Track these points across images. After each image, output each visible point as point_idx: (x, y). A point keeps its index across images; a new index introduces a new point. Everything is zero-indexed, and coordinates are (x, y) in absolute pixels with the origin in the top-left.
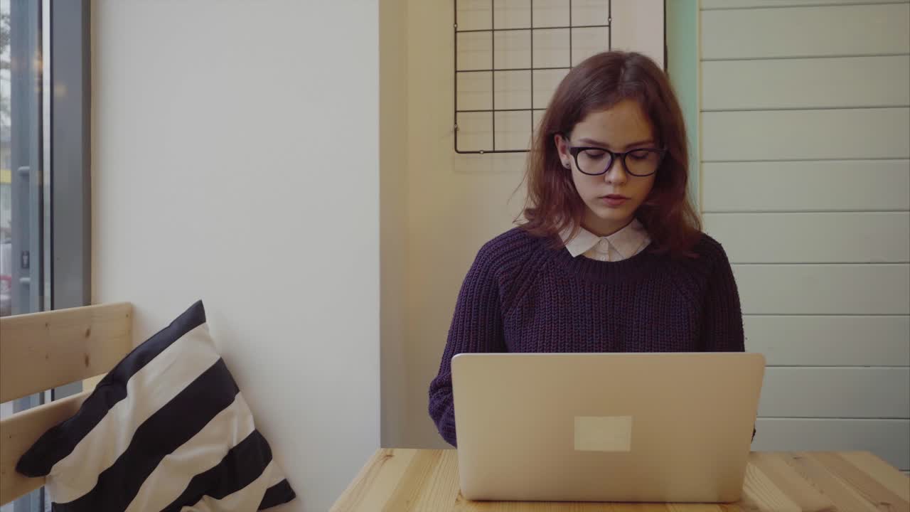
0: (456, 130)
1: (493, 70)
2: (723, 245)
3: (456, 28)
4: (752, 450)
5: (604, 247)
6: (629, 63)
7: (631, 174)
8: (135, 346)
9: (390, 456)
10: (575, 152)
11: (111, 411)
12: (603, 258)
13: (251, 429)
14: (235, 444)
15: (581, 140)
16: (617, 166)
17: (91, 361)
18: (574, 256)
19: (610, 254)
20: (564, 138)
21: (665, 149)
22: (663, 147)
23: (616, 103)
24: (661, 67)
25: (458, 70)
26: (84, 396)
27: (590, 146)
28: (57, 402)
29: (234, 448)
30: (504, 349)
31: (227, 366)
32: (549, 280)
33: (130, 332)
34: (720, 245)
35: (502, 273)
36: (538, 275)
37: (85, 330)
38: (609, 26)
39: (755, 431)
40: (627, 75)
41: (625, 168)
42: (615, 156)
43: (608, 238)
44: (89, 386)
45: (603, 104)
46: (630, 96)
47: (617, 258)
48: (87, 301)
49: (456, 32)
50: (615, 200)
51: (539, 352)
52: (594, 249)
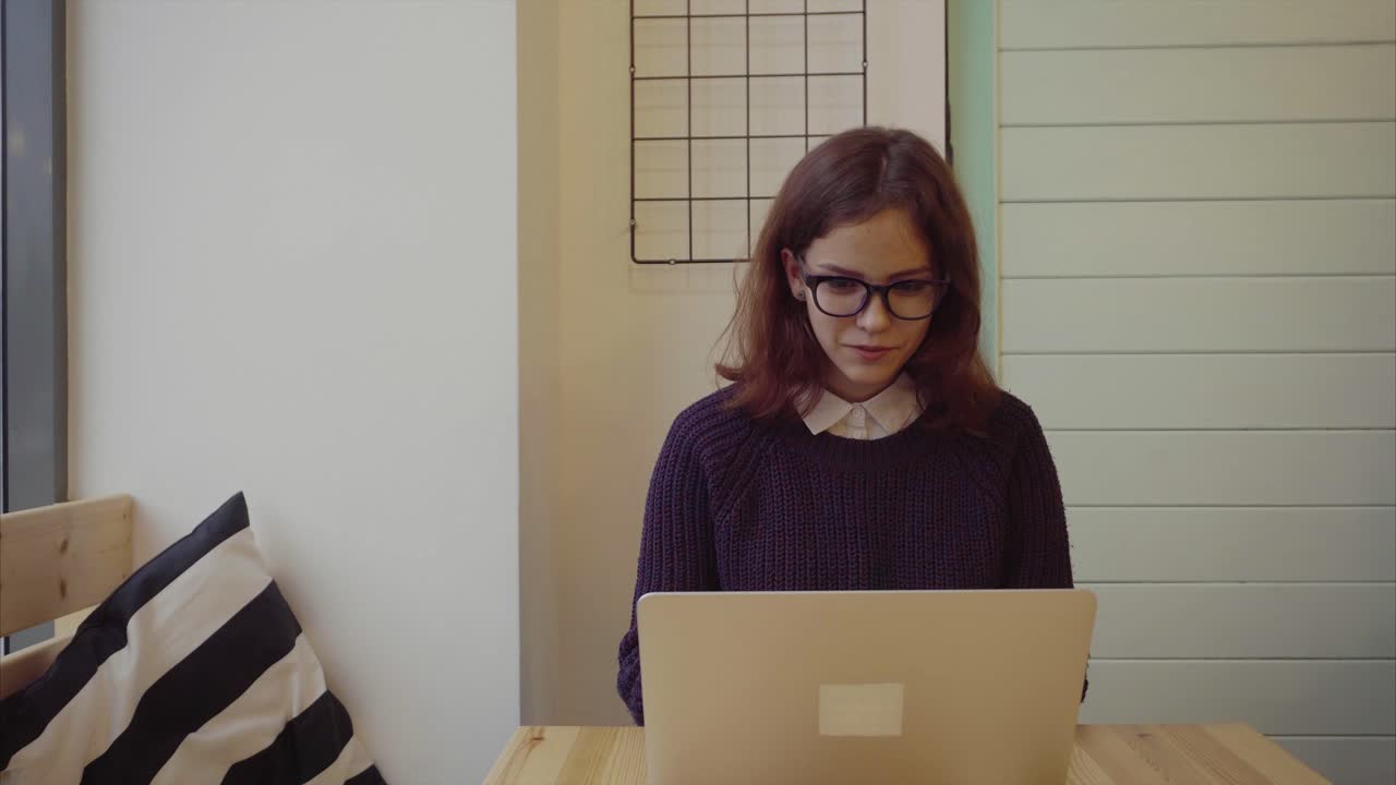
0: (633, 228)
1: (690, 138)
2: (1033, 409)
3: (632, 74)
4: (1080, 723)
5: (859, 417)
6: (893, 150)
7: (897, 316)
8: (138, 565)
9: (540, 739)
10: (814, 281)
11: (102, 669)
12: (858, 434)
13: (321, 690)
14: (295, 714)
15: (822, 266)
16: (876, 303)
17: (69, 589)
18: (815, 433)
19: (867, 428)
20: (795, 255)
21: (948, 280)
22: (943, 278)
23: (873, 214)
24: (941, 152)
25: (636, 136)
26: (61, 643)
27: (834, 274)
28: (15, 655)
29: (295, 719)
30: (714, 585)
31: (283, 593)
32: (778, 468)
33: (129, 542)
34: (1030, 407)
35: (709, 458)
36: (762, 462)
37: (59, 542)
38: (864, 74)
39: (1086, 683)
40: (890, 168)
41: (887, 307)
42: (872, 290)
43: (865, 404)
44: (66, 628)
45: (855, 215)
46: (894, 202)
47: (878, 434)
48: (62, 495)
49: (633, 79)
50: (871, 354)
51: (768, 590)
52: (844, 422)
